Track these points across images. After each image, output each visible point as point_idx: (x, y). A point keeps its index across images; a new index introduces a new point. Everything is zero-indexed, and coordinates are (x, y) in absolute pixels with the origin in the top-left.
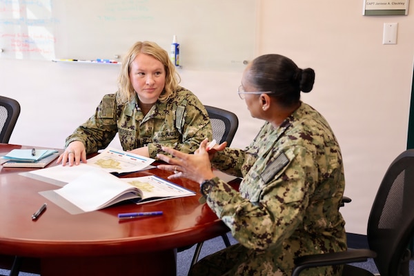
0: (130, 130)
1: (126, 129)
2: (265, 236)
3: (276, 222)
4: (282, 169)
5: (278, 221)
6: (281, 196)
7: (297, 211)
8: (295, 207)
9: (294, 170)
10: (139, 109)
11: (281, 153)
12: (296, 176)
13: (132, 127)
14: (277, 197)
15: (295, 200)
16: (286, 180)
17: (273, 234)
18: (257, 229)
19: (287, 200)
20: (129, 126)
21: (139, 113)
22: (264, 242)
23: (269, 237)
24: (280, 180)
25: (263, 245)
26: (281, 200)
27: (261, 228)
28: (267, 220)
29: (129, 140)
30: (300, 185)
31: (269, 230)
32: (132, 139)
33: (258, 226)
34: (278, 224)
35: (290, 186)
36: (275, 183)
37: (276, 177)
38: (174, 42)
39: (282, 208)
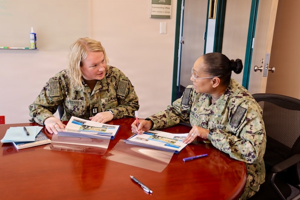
0: (80, 101)
1: (77, 100)
2: (250, 154)
3: (253, 144)
4: (244, 115)
5: (255, 143)
6: (249, 130)
7: (262, 135)
8: (260, 134)
9: (251, 114)
10: (86, 85)
11: (238, 107)
12: (254, 116)
13: (82, 99)
14: (247, 132)
15: (259, 129)
16: (249, 121)
17: (255, 152)
18: (243, 151)
19: (254, 131)
20: (79, 98)
21: (87, 88)
22: (251, 158)
23: (252, 154)
24: (245, 122)
25: (250, 160)
26: (250, 132)
27: (246, 150)
28: (248, 145)
29: (81, 108)
30: (258, 120)
31: (251, 150)
32: (83, 107)
33: (244, 149)
34: (255, 145)
35: (252, 123)
36: (243, 125)
37: (242, 121)
38: (32, 32)
39: (253, 136)
